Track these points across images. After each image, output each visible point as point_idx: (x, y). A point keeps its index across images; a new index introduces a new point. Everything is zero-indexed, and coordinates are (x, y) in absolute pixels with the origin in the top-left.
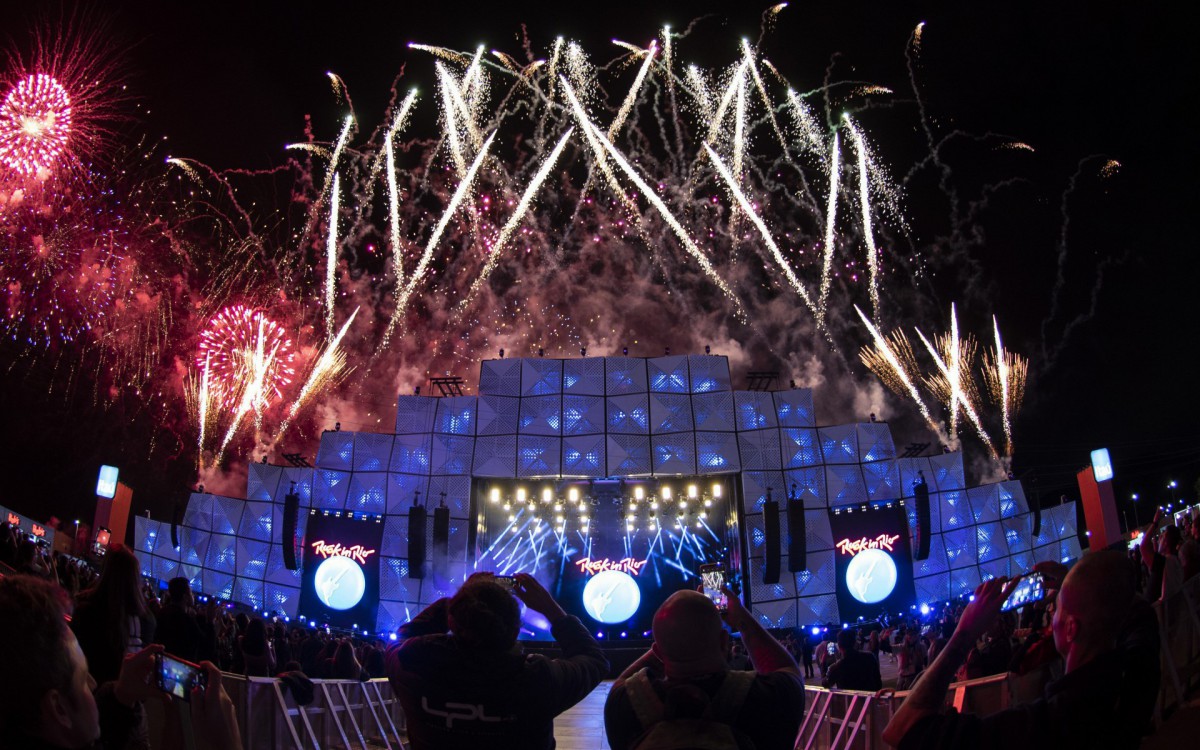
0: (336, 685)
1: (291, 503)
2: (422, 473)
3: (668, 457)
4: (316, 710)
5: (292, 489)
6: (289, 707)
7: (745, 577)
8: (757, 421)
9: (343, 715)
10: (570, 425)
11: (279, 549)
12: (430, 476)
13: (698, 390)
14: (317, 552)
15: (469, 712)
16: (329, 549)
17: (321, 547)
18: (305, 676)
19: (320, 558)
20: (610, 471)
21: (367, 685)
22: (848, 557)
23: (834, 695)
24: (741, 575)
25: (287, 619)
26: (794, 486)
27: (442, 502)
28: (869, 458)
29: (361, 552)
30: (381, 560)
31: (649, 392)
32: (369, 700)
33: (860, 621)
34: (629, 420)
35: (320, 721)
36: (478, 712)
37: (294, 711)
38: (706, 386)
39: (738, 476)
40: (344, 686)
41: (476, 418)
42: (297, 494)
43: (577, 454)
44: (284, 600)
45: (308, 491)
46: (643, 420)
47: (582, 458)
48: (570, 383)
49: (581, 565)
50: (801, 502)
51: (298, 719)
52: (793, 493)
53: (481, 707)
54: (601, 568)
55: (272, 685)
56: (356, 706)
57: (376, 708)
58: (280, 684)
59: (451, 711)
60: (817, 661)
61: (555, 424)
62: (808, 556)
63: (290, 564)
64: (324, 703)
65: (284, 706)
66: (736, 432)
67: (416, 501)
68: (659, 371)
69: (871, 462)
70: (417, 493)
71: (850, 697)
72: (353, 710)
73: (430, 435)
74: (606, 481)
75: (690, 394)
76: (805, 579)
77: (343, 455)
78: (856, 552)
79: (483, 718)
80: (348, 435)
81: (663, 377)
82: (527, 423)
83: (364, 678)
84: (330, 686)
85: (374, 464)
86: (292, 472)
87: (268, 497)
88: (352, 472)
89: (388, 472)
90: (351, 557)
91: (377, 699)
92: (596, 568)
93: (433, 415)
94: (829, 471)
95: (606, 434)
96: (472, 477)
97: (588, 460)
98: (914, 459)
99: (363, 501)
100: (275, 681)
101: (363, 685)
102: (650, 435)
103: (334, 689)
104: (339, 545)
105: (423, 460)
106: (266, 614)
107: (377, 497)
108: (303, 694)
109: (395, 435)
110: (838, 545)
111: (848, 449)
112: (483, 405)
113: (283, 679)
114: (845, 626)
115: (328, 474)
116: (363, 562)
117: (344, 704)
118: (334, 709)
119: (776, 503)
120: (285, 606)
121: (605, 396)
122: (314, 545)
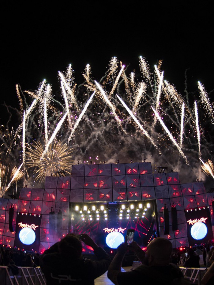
0: (26, 269)
1: (11, 211)
2: (53, 201)
3: (132, 195)
4: (19, 276)
5: (12, 206)
6: (11, 275)
7: (158, 233)
8: (161, 183)
9: (28, 278)
10: (101, 185)
11: (8, 225)
12: (56, 202)
13: (142, 173)
14: (20, 227)
15: (66, 278)
16: (24, 225)
17: (21, 224)
18: (16, 266)
19: (21, 228)
20: (114, 200)
21: (36, 269)
22: (191, 225)
23: (187, 269)
24: (157, 232)
25: (11, 247)
26: (173, 203)
27: (60, 210)
28: (197, 193)
29: (34, 226)
30: (41, 229)
31: (126, 175)
32: (37, 274)
33: (196, 245)
34: (120, 183)
35: (21, 280)
36: (69, 278)
37: (12, 277)
38: (144, 172)
39: (155, 201)
40: (29, 269)
41: (70, 183)
42: (13, 208)
43: (103, 195)
44: (9, 242)
45: (17, 207)
46: (124, 183)
47: (105, 196)
48: (101, 172)
49: (105, 230)
50: (175, 208)
51: (14, 280)
52: (173, 206)
53: (70, 276)
54: (112, 231)
55: (5, 268)
56: (32, 275)
57: (39, 276)
58: (8, 268)
59: (60, 277)
60: (182, 258)
61: (96, 185)
62: (178, 225)
63: (11, 230)
64: (22, 274)
65: (9, 275)
66: (154, 187)
67: (51, 210)
68: (129, 168)
69: (198, 195)
70: (52, 207)
71: (193, 270)
72: (31, 277)
73: (56, 189)
74: (113, 203)
75: (139, 175)
76: (177, 233)
77: (28, 195)
78: (194, 224)
79: (71, 280)
80: (29, 189)
81: (130, 170)
82: (87, 185)
83: (35, 267)
84: (24, 269)
85: (38, 199)
86: (12, 201)
87: (4, 209)
88: (31, 201)
89: (42, 201)
90: (31, 228)
91: (39, 273)
92: (110, 231)
93: (57, 183)
94: (185, 199)
95: (112, 188)
96: (69, 202)
97: (107, 196)
98: (212, 193)
99: (35, 210)
100: (6, 267)
101: (35, 269)
102: (127, 188)
103: (25, 270)
104: (27, 224)
105: (54, 197)
106: (4, 246)
107: (39, 209)
108: (16, 272)
109: (45, 189)
110: (188, 222)
111: (190, 191)
112: (73, 180)
113: (9, 266)
114: (191, 247)
115: (23, 202)
116: (35, 230)
117: (28, 275)
118: (25, 276)
119: (167, 209)
120: (10, 243)
121: (112, 176)
122: (19, 224)
